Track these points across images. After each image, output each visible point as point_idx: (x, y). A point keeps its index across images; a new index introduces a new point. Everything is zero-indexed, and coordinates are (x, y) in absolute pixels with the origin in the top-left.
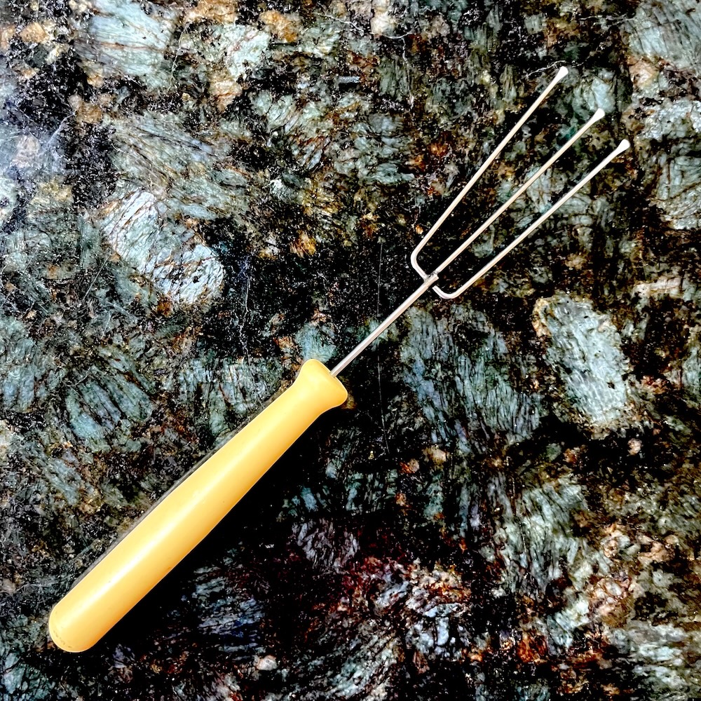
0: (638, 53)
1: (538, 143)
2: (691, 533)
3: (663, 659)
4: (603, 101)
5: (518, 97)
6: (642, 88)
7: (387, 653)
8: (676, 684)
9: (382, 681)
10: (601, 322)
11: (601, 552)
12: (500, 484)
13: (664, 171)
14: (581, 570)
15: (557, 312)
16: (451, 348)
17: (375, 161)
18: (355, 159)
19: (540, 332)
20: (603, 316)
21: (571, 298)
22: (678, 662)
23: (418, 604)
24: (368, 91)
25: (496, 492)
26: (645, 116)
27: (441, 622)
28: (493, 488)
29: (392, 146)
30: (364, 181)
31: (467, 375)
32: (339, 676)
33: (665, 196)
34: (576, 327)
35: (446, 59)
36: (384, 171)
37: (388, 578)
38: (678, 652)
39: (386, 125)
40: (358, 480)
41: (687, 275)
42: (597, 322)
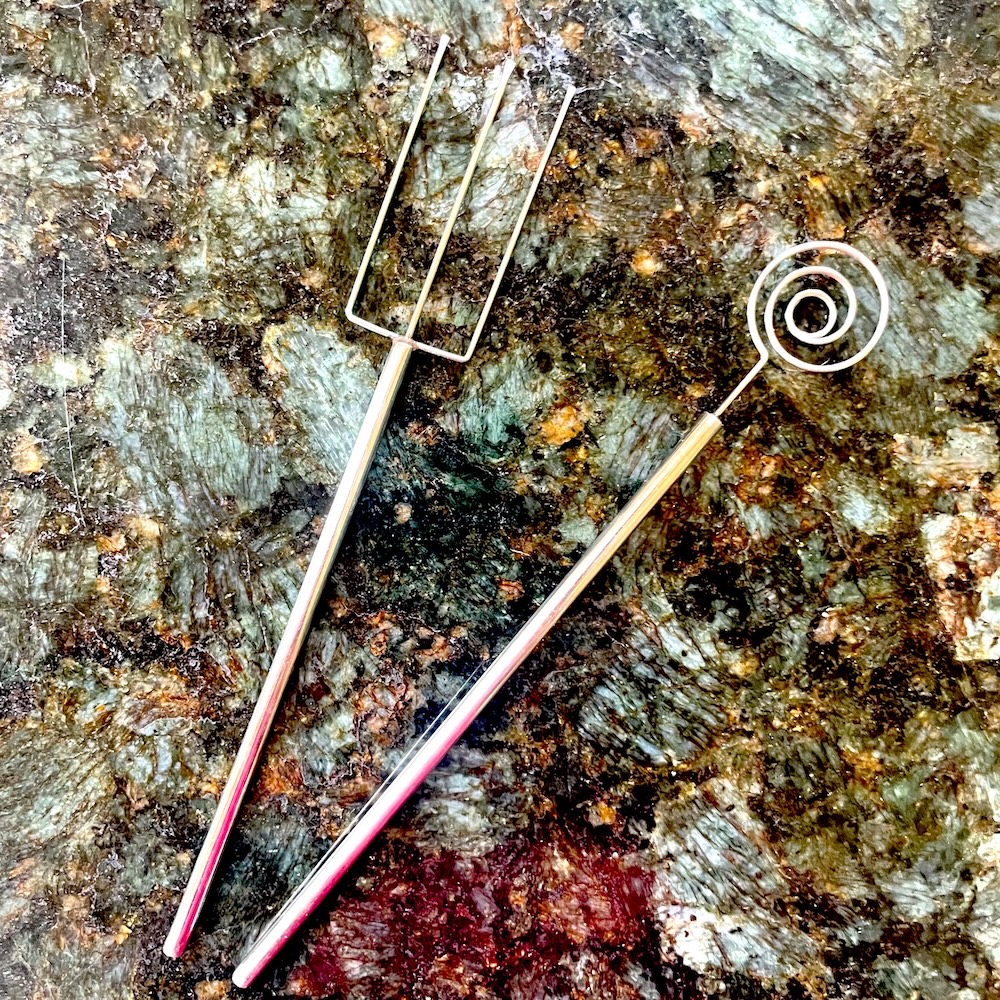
0: (377, 16)
1: (256, 130)
2: (483, 623)
3: (456, 790)
4: (336, 77)
5: (228, 73)
6: (385, 58)
7: (92, 782)
8: (477, 825)
9: (88, 819)
10: (351, 355)
11: (367, 649)
12: (230, 563)
13: (419, 162)
14: (342, 673)
15: (292, 343)
16: (159, 392)
17: (50, 158)
18: (25, 156)
19: (274, 369)
20: (353, 348)
21: (310, 325)
22: (478, 795)
23: (131, 719)
24: (37, 72)
25: (226, 574)
26: (390, 94)
27: (161, 742)
28: (222, 568)
29: (72, 138)
30: (38, 183)
31: (182, 425)
32: (31, 813)
33: (422, 194)
34: (319, 362)
35: (135, 30)
36: (62, 169)
37: (90, 686)
38: (477, 781)
39: (63, 112)
40: (47, 561)
41: (457, 295)
42: (346, 356)
